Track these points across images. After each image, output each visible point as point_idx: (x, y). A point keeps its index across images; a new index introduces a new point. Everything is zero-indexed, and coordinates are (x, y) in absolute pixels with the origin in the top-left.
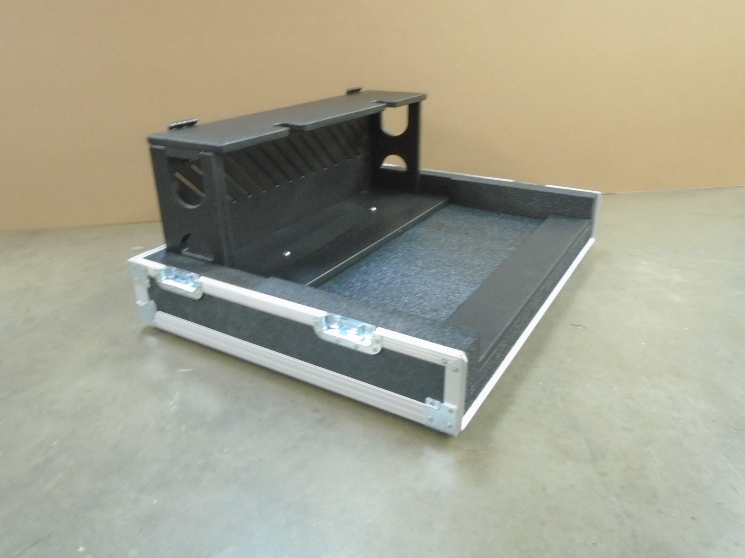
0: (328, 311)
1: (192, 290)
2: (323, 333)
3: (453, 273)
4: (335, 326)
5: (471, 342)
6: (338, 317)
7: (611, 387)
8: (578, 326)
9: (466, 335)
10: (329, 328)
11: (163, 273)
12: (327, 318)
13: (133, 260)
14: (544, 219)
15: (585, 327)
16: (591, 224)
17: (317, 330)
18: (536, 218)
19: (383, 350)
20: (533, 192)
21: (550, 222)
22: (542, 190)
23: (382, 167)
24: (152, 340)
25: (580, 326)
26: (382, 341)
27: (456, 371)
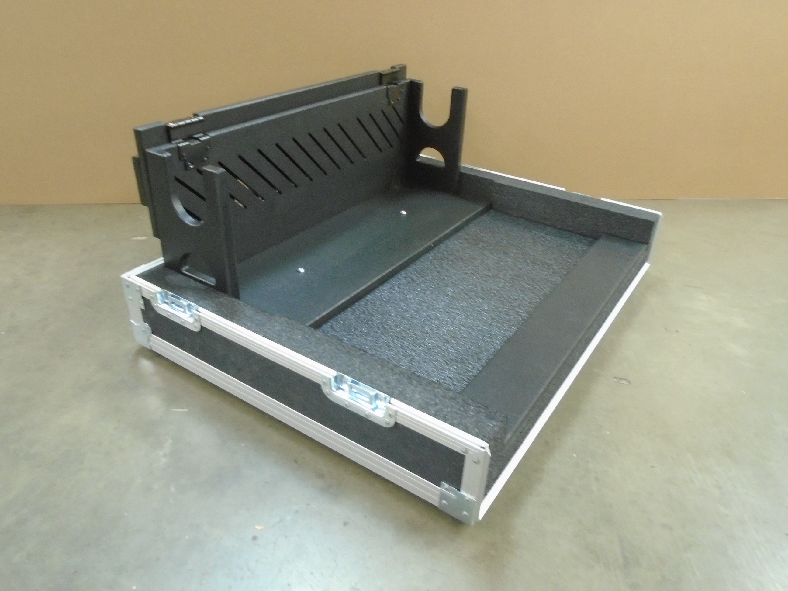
0: (338, 370)
1: (191, 320)
2: (331, 394)
3: (486, 308)
4: (345, 386)
5: (496, 429)
6: (349, 379)
7: (652, 467)
8: (621, 379)
9: (491, 417)
10: (339, 388)
11: (158, 296)
12: (336, 378)
13: (125, 276)
14: (596, 239)
15: (629, 382)
16: (648, 250)
17: (325, 390)
18: (586, 236)
19: (396, 424)
20: (585, 207)
21: (601, 243)
22: (596, 206)
23: (418, 160)
24: (147, 365)
25: (624, 379)
26: (396, 415)
27: (477, 463)
